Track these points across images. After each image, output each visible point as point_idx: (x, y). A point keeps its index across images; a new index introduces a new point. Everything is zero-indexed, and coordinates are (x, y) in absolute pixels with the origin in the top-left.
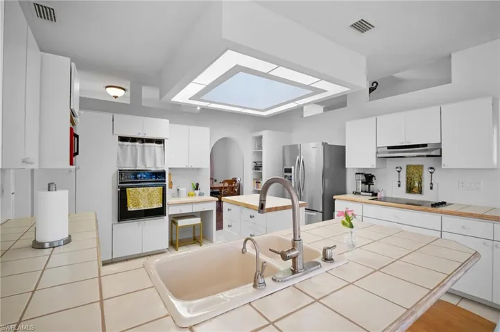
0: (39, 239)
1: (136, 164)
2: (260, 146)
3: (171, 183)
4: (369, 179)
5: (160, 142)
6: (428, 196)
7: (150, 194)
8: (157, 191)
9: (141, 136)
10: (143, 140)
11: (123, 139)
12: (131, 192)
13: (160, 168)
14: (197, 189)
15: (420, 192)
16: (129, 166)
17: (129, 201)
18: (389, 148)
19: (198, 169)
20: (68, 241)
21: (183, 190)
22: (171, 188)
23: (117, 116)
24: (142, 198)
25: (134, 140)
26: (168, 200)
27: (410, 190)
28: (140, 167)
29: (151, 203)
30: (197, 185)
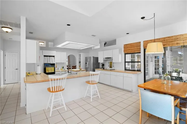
0: (37, 73)
1: (48, 62)
2: (80, 57)
3: (56, 67)
4: (103, 65)
5: (54, 56)
6: (113, 68)
7: (51, 69)
8: (53, 68)
9: (49, 55)
10: (49, 56)
11: (45, 56)
12: (47, 68)
13: (53, 63)
14: (63, 68)
15: (112, 68)
16: (46, 62)
17: (46, 70)
18: (105, 58)
19: (64, 63)
20: (41, 74)
21: (59, 68)
22: (56, 68)
23: (43, 51)
24: (50, 70)
25: (47, 56)
26: (56, 70)
27: (110, 67)
28: (49, 62)
29: (52, 71)
30: (63, 67)
